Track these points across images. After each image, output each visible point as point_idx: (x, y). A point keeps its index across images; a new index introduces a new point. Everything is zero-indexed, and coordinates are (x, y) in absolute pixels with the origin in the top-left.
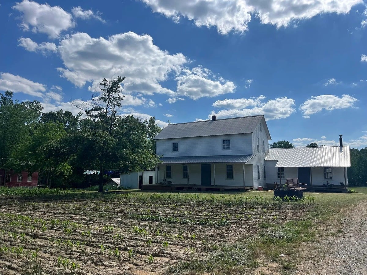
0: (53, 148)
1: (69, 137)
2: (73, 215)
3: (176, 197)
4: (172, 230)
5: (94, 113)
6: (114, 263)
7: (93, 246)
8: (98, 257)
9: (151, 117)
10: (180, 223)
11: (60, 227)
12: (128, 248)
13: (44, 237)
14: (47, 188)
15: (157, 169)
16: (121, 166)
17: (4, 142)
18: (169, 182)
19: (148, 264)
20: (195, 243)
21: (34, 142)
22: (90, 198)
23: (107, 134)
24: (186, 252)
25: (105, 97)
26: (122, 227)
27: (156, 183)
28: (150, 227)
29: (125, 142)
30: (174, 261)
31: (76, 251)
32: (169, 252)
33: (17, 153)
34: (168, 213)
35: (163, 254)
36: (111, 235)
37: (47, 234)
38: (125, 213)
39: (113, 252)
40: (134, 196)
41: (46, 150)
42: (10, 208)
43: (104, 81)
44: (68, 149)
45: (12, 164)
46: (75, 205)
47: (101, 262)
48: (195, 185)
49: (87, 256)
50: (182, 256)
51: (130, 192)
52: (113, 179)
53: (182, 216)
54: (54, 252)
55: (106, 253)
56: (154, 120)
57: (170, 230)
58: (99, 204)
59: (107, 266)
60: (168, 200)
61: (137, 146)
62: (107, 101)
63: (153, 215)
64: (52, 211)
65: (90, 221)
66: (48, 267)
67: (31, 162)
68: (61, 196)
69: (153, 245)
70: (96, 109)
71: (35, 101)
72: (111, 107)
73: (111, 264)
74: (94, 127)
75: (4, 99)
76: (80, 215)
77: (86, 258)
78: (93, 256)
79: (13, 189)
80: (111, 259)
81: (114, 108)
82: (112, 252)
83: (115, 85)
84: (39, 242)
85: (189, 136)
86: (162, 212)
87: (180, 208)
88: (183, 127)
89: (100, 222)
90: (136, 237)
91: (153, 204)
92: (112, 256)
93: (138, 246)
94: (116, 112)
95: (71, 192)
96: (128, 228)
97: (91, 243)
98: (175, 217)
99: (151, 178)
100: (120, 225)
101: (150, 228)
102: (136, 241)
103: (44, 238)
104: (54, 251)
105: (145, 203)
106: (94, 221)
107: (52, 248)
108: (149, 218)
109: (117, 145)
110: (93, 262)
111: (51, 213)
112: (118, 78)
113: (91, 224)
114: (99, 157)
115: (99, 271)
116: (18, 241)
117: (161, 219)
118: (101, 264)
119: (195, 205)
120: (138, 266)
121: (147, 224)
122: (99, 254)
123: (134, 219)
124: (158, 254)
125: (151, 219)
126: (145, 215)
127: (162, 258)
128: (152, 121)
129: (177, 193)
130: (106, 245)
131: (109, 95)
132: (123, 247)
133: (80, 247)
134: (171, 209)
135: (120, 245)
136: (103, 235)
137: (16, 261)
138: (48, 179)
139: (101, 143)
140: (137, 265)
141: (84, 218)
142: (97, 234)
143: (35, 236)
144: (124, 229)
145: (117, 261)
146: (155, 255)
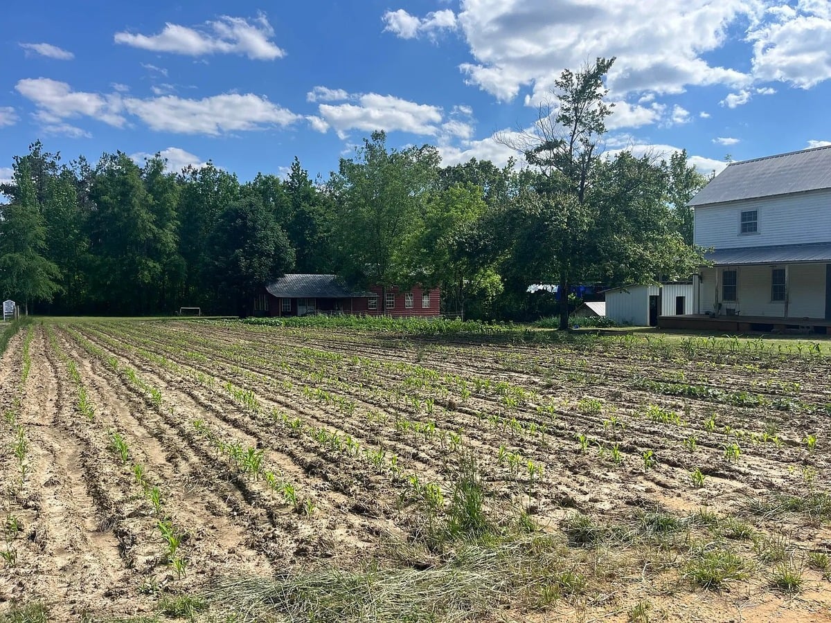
0: (466, 239)
1: (494, 215)
2: (513, 374)
3: (752, 347)
4: (746, 422)
5: (544, 155)
6: (612, 475)
7: (562, 436)
8: (576, 458)
9: (676, 152)
10: (770, 408)
11: (493, 394)
12: (640, 449)
13: (467, 409)
14: (458, 319)
15: (696, 279)
16: (608, 273)
17: (378, 231)
18: (730, 312)
19: (691, 487)
20: (814, 458)
21: (430, 230)
22: (544, 341)
23: (573, 200)
24: (790, 476)
25: (567, 114)
26: (620, 406)
27: (694, 314)
28: (687, 410)
29: (615, 218)
30: (758, 491)
31: (529, 442)
32: (742, 470)
33: (402, 254)
34: (733, 384)
35: (727, 471)
36: (598, 419)
37: (470, 404)
38: (622, 376)
39: (607, 454)
40: (643, 341)
41: (453, 244)
42: (401, 355)
43: (564, 77)
44: (494, 239)
45: (395, 274)
46: (514, 355)
47: (584, 469)
48: (807, 319)
49: (552, 454)
50: (779, 482)
51: (631, 332)
52: (588, 304)
53: (773, 393)
54: (489, 438)
55: (591, 454)
56: (683, 158)
57: (740, 421)
58: (564, 355)
59: (597, 478)
60: (728, 354)
61: (644, 225)
62: (573, 125)
63: (693, 385)
64: (472, 362)
65: (548, 387)
66: (481, 465)
67: (426, 269)
68: (485, 335)
69: (700, 450)
70: (549, 146)
71: (425, 146)
72: (582, 136)
73: (606, 475)
74: (544, 187)
75: (370, 147)
76: (527, 373)
77: (552, 457)
78: (566, 454)
79: (401, 320)
80: (603, 465)
81: (588, 137)
82: (604, 453)
83: (591, 80)
84: (460, 418)
85: (790, 189)
86: (717, 380)
87: (764, 372)
88: (772, 167)
89: (571, 392)
90: (656, 429)
91: (690, 360)
92: (606, 460)
93: (662, 448)
94: (593, 146)
95: (504, 329)
96: (634, 408)
97: (558, 431)
98: (754, 393)
99: (680, 301)
100: (614, 400)
101: (687, 414)
102: (656, 437)
103: (466, 412)
104: (487, 436)
105: (670, 358)
106: (558, 389)
107: (485, 431)
108: (684, 391)
109: (597, 225)
110: (567, 467)
111: (472, 366)
112: (598, 64)
113: (550, 393)
114: (558, 253)
115: (582, 485)
116: (423, 413)
117: (715, 396)
118: (583, 472)
119: (810, 367)
120: (667, 487)
121: (679, 403)
122: (577, 452)
123: (645, 390)
124: (714, 470)
125: (689, 393)
126: (674, 383)
127: (727, 481)
128: (679, 162)
129: (756, 338)
130: (589, 437)
131: (576, 109)
132: (627, 446)
133: (537, 436)
134: (740, 373)
135: (621, 440)
136: (580, 417)
137: (423, 447)
138: (458, 304)
139: (562, 222)
140: (664, 486)
141: (537, 380)
142: (567, 415)
143: (451, 406)
144: (624, 410)
145: (618, 472)
146: (706, 472)
